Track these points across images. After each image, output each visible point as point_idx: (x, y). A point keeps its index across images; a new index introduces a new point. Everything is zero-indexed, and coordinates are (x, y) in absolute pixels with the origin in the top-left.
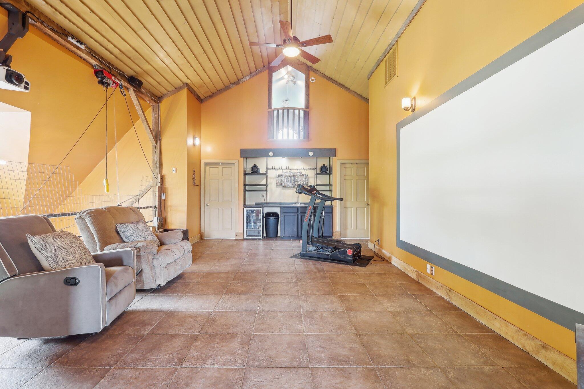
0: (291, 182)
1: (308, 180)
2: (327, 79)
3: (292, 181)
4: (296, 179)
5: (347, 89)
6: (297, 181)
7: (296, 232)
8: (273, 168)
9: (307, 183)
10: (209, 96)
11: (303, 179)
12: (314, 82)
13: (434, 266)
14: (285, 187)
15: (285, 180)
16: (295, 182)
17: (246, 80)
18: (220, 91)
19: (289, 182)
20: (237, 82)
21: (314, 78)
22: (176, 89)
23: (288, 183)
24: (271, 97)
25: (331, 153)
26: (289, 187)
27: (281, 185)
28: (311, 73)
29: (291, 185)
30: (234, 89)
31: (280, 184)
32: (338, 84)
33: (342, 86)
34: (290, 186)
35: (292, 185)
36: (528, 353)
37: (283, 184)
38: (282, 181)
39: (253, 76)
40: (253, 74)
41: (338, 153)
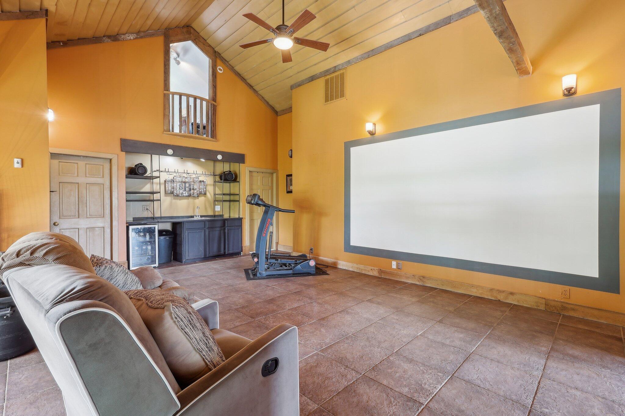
0: (185, 190)
1: (206, 188)
2: (235, 73)
3: (187, 188)
4: (192, 186)
5: (255, 91)
6: (193, 189)
7: (203, 251)
8: (167, 170)
9: (205, 191)
10: (59, 42)
11: (201, 187)
12: (221, 72)
13: (401, 262)
14: (178, 196)
15: (178, 186)
16: (190, 190)
17: (130, 39)
18: (82, 41)
19: (183, 190)
20: (115, 38)
21: (221, 68)
22: (20, 11)
23: (181, 191)
24: (169, 76)
25: (240, 158)
26: (183, 196)
27: (173, 193)
28: (219, 61)
29: (185, 193)
30: (108, 44)
31: (171, 193)
32: (247, 84)
33: (251, 87)
34: (185, 195)
35: (187, 194)
36: (499, 301)
37: (175, 192)
38: (173, 188)
39: (141, 37)
40: (142, 34)
41: (247, 159)
